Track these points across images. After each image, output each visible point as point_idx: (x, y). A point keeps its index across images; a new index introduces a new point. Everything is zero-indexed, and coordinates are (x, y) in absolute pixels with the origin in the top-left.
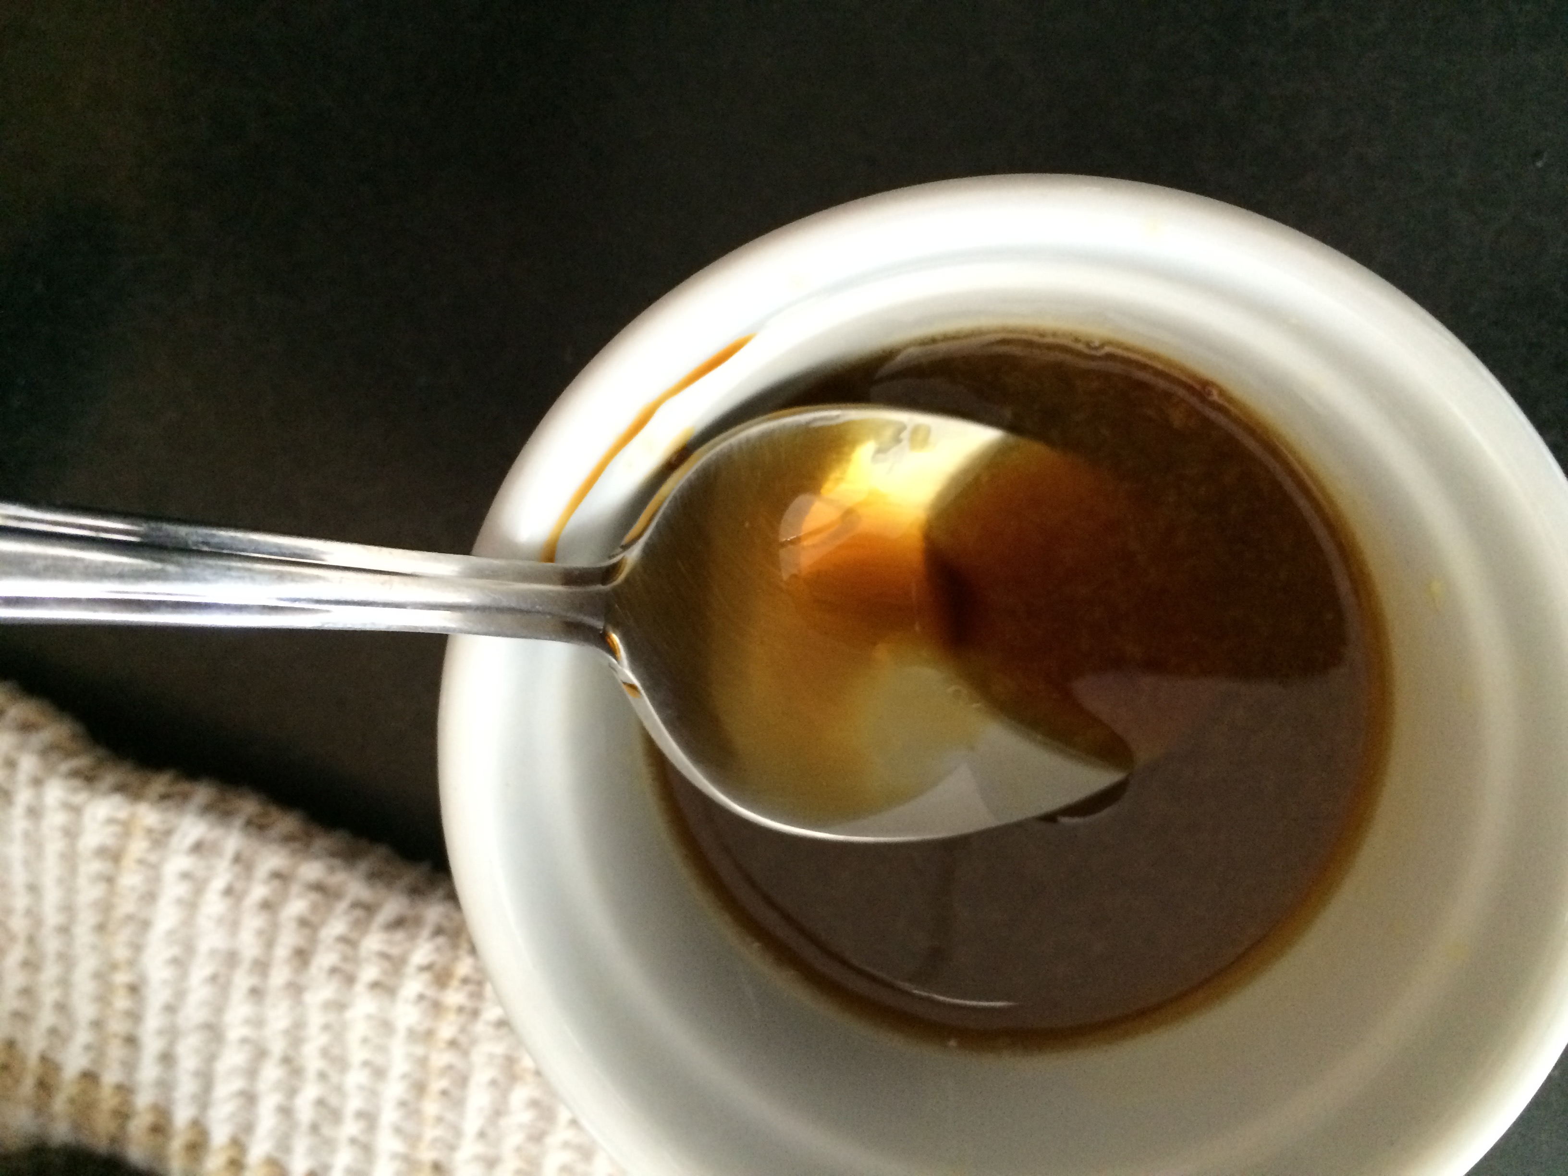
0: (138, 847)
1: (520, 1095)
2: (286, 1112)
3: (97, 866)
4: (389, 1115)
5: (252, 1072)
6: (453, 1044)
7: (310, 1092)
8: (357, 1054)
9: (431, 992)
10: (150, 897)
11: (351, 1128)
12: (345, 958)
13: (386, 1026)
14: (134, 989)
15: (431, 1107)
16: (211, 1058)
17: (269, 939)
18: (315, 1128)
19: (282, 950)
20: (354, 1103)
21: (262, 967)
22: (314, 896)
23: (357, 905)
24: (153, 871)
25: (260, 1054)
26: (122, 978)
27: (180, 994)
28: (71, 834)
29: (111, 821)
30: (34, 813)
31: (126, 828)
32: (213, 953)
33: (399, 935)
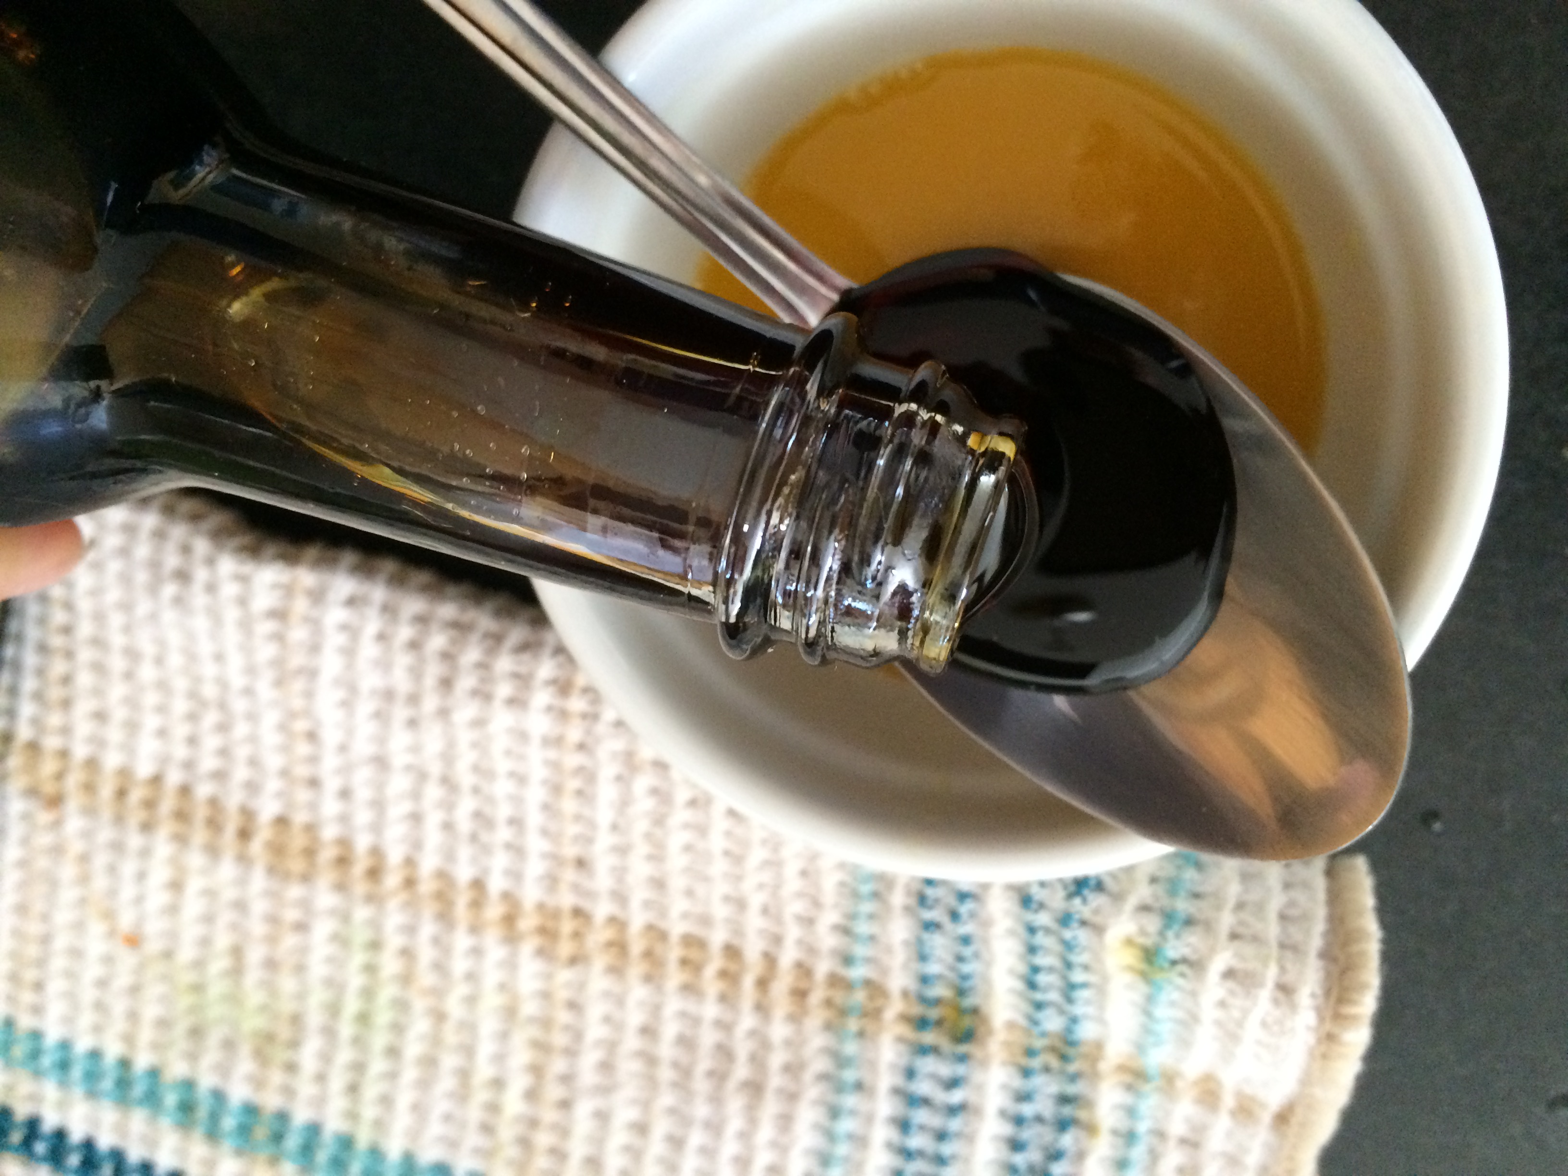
0: (300, 605)
1: (642, 783)
2: (448, 826)
3: (266, 627)
4: (534, 819)
5: (416, 795)
6: (581, 747)
7: (466, 806)
8: (502, 765)
9: (557, 702)
10: (315, 648)
11: (504, 834)
12: (483, 680)
13: (522, 736)
14: (312, 736)
15: (569, 805)
16: (380, 786)
17: (416, 673)
18: (474, 838)
19: (430, 679)
20: (503, 811)
21: (414, 699)
22: (453, 633)
23: (487, 635)
24: (315, 624)
25: (422, 776)
26: (301, 726)
27: (350, 732)
28: (243, 601)
29: (275, 586)
30: (211, 588)
31: (289, 591)
32: (374, 692)
33: (526, 657)
